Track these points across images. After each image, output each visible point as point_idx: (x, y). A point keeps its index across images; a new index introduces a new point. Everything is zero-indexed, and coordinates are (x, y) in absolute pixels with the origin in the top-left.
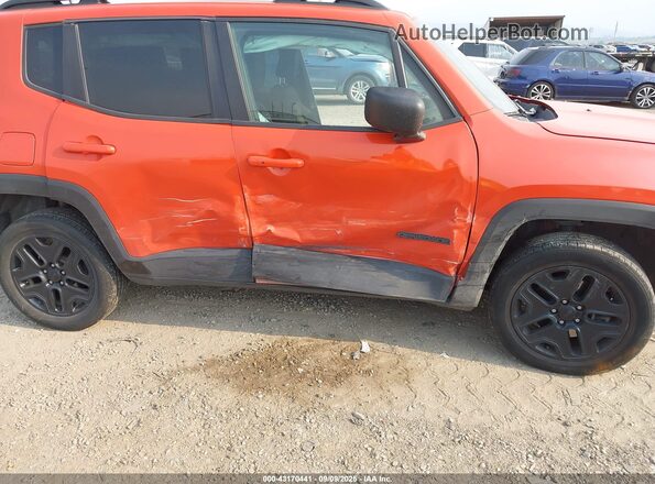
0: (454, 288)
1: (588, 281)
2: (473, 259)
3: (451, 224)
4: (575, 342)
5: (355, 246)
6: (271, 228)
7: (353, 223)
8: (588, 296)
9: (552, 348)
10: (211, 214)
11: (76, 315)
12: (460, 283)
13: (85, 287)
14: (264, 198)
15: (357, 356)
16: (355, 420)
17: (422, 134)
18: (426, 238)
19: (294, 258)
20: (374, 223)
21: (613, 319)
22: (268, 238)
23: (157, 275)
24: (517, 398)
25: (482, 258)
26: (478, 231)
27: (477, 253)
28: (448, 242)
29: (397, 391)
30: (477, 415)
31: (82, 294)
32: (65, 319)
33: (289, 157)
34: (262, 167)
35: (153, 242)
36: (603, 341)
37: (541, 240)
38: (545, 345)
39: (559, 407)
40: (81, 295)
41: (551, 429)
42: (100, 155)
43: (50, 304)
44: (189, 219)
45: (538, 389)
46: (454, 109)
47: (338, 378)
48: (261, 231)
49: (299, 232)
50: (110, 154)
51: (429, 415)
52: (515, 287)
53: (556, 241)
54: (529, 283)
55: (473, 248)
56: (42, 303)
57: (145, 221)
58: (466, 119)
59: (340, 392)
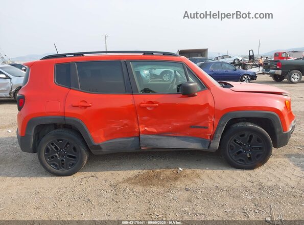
0: (210, 143)
1: (251, 137)
2: (215, 133)
3: (208, 122)
4: (250, 158)
5: (175, 132)
6: (146, 128)
7: (175, 124)
8: (252, 141)
9: (243, 161)
10: (126, 125)
11: (70, 169)
12: (212, 141)
13: (74, 157)
14: (145, 118)
15: (179, 172)
16: (187, 190)
17: (196, 94)
18: (200, 127)
19: (155, 138)
20: (182, 124)
21: (260, 148)
22: (146, 132)
23: (105, 149)
24: (235, 177)
25: (218, 133)
26: (216, 123)
27: (217, 130)
28: (207, 128)
29: (197, 180)
30: (225, 184)
31: (74, 160)
32: (65, 171)
33: (153, 104)
34: (145, 108)
35: (104, 137)
36: (258, 156)
37: (235, 125)
38: (240, 160)
39: (249, 178)
40: (72, 161)
41: (249, 184)
42: (86, 107)
43: (60, 166)
44: (117, 128)
45: (241, 174)
46: (205, 86)
47: (176, 179)
48: (143, 130)
49: (156, 129)
50: (90, 106)
51: (210, 185)
52: (229, 141)
53: (240, 125)
54: (233, 139)
55: (215, 129)
56: (56, 166)
57: (101, 130)
58: (209, 89)
59: (178, 182)
